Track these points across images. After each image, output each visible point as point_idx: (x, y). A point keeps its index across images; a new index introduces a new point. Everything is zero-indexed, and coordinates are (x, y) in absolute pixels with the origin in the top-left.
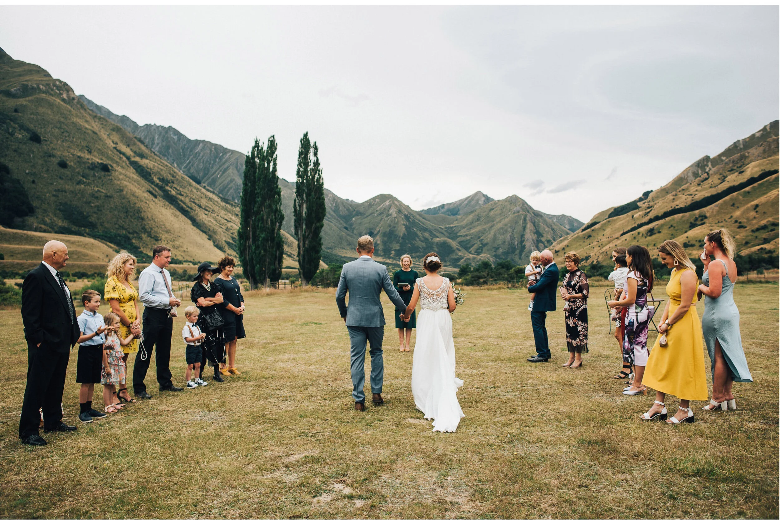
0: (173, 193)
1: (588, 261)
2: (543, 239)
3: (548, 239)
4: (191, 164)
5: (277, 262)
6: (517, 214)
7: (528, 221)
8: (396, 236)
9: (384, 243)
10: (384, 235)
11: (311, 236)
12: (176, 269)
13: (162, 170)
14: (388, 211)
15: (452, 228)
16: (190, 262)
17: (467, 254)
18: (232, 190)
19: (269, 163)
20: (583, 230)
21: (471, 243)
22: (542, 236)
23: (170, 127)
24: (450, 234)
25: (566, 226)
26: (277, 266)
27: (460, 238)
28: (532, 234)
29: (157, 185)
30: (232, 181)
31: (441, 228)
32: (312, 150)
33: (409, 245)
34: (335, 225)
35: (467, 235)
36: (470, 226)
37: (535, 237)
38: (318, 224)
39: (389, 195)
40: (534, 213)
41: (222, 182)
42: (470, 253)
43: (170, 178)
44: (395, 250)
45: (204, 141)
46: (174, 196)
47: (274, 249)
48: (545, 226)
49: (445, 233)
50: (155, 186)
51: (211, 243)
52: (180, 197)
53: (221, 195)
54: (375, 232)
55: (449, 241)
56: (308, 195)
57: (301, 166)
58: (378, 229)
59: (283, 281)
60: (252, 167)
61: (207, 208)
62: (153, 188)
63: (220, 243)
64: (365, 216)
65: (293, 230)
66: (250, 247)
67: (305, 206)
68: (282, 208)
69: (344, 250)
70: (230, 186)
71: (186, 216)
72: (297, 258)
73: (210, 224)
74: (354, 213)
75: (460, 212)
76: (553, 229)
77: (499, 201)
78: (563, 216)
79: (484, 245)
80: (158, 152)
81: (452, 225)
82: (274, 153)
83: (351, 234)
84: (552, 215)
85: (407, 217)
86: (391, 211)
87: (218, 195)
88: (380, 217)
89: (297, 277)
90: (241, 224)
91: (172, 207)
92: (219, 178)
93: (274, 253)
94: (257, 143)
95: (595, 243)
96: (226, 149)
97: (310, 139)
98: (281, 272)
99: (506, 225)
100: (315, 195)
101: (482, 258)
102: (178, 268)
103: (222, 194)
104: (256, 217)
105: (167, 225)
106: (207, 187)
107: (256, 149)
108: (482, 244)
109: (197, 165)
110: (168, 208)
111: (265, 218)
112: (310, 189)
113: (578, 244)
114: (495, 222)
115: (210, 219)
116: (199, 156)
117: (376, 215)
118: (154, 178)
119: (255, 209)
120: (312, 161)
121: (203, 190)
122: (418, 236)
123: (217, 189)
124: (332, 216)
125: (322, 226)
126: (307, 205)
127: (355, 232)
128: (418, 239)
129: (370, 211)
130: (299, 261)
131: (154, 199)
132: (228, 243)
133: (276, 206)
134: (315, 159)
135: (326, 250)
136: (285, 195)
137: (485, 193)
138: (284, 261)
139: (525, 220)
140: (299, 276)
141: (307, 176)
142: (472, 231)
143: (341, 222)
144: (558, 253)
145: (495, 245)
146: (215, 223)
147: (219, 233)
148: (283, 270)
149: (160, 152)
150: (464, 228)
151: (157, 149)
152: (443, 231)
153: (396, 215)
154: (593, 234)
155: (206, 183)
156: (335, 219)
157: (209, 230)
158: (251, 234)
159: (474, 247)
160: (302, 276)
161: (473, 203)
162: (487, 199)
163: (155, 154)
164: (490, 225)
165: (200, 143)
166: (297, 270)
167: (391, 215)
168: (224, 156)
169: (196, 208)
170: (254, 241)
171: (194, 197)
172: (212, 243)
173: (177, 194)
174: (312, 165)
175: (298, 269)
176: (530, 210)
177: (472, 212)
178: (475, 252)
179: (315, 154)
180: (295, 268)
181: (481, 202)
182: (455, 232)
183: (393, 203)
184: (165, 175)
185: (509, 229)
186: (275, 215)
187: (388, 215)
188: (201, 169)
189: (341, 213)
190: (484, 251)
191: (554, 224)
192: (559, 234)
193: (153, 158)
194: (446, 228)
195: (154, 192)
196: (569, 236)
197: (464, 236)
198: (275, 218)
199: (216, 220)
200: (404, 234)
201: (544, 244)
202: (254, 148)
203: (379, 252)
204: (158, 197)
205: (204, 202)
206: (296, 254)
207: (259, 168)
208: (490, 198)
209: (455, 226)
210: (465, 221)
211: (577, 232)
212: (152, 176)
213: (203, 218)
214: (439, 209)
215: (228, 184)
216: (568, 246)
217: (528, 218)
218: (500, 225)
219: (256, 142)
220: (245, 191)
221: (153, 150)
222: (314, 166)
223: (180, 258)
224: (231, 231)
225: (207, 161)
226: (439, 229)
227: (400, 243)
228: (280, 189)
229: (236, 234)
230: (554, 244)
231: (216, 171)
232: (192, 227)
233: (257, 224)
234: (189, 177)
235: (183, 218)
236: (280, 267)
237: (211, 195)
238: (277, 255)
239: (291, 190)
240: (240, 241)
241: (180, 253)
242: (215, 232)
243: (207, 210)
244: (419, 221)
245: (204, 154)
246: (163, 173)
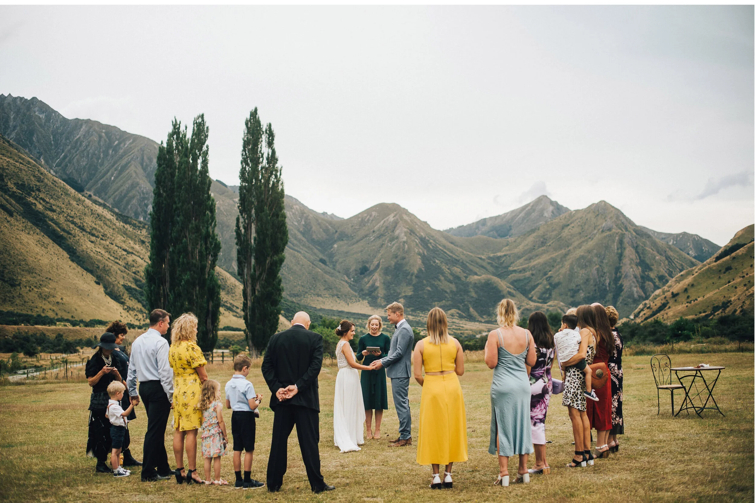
0: (40, 207)
1: (728, 309)
2: (652, 275)
3: (660, 274)
4: (67, 160)
5: (209, 321)
6: (608, 233)
7: (626, 245)
8: (407, 274)
9: (387, 285)
10: (387, 271)
11: (264, 276)
12: (45, 332)
13: (21, 170)
14: (393, 231)
15: (499, 258)
16: (67, 320)
17: (526, 301)
18: (134, 201)
19: (195, 160)
20: (718, 259)
21: (532, 284)
22: (651, 270)
23: (34, 99)
24: (496, 268)
25: (690, 252)
26: (210, 326)
27: (514, 274)
28: (634, 266)
29: (13, 195)
30: (134, 186)
31: (481, 259)
32: (264, 138)
33: (429, 288)
34: (305, 257)
35: (524, 270)
36: (530, 255)
37: (638, 271)
38: (276, 258)
39: (394, 204)
40: (636, 231)
41: (118, 189)
42: (530, 299)
43: (34, 182)
44: (405, 297)
45: (88, 121)
46: (40, 213)
47: (205, 299)
48: (655, 253)
49: (489, 267)
50: (10, 196)
51: (100, 289)
52: (50, 213)
53: (116, 210)
54: (372, 268)
55: (495, 279)
56: (260, 210)
57: (247, 164)
58: (376, 262)
59: (220, 351)
60: (168, 166)
61: (94, 232)
62: (7, 200)
63: (116, 288)
64: (355, 240)
65: (235, 266)
66: (166, 296)
67: (253, 226)
68: (217, 231)
69: (320, 299)
70: (130, 194)
71: (60, 245)
72: (242, 313)
73: (99, 257)
74: (336, 236)
75: (513, 231)
76: (668, 258)
77: (577, 211)
78: (685, 234)
79: (555, 286)
80: (14, 141)
81: (499, 254)
82: (204, 144)
83: (332, 271)
84: (666, 234)
85: (424, 242)
86: (397, 232)
87: (111, 210)
88: (379, 242)
89: (242, 344)
90: (150, 258)
91: (38, 231)
92: (114, 181)
93: (205, 305)
94: (176, 127)
95: (738, 280)
96: (125, 132)
97: (261, 119)
98: (217, 336)
99: (589, 251)
100: (271, 209)
101: (551, 309)
102: (48, 330)
103: (119, 209)
104: (174, 246)
105: (30, 260)
106: (94, 197)
107: (175, 136)
108: (550, 284)
109: (78, 161)
110: (32, 232)
111: (190, 249)
112: (262, 201)
113: (710, 282)
114: (571, 248)
115: (98, 250)
116: (81, 145)
117: (372, 238)
118: (9, 183)
119: (174, 235)
120: (265, 156)
121: (88, 202)
122: (443, 273)
123: (111, 200)
124: (299, 241)
125: (282, 260)
126: (257, 225)
127: (338, 266)
128: (442, 278)
129: (362, 233)
130: (245, 318)
131: (9, 219)
132: (128, 289)
133: (207, 228)
134: (270, 151)
135: (290, 299)
136: (222, 208)
137: (553, 199)
138: (221, 317)
139: (621, 242)
140: (245, 343)
141: (257, 179)
142: (534, 263)
143: (316, 251)
144: (676, 298)
145: (573, 286)
146: (107, 255)
147: (114, 273)
148: (220, 333)
149: (18, 140)
150: (519, 258)
151: (13, 135)
152: (485, 264)
153: (405, 239)
154: (735, 265)
155: (93, 190)
156: (304, 245)
157: (98, 267)
158: (167, 274)
159: (536, 290)
160: (250, 343)
161: (534, 215)
162: (558, 209)
163: (10, 145)
164: (563, 251)
165: (81, 125)
166: (242, 333)
167: (397, 238)
168: (122, 145)
169: (77, 231)
170: (172, 287)
171: (73, 213)
172: (102, 290)
173: (46, 209)
174: (265, 161)
175: (244, 331)
176: (629, 226)
177: (533, 231)
178: (539, 298)
179: (270, 144)
180: (239, 330)
181: (547, 214)
182: (504, 265)
183: (402, 219)
184: (26, 178)
185: (595, 259)
186: (206, 244)
187: (392, 239)
188: (84, 167)
189: (314, 236)
190: (553, 296)
191: (670, 248)
192: (678, 265)
193: (8, 151)
194: (489, 258)
195: (8, 206)
196: (696, 269)
197: (520, 272)
198: (207, 248)
199: (108, 251)
200: (420, 270)
201: (654, 283)
202: (171, 136)
203: (379, 301)
204: (15, 214)
205: (89, 222)
206: (241, 306)
207: (179, 169)
208: (562, 206)
209: (505, 255)
210: (521, 247)
211: (708, 261)
212: (6, 180)
213: (88, 248)
214: (478, 228)
215: (128, 191)
216: (693, 285)
217: (626, 240)
218: (579, 253)
219: (174, 126)
220: (157, 206)
221: (6, 137)
222: (268, 163)
223: (51, 314)
224: (134, 269)
225: (94, 154)
226: (479, 261)
227: (414, 285)
228: (213, 200)
229: (142, 274)
230: (669, 283)
231: (108, 171)
232: (70, 263)
233: (176, 258)
234: (64, 180)
235: (54, 248)
236: (215, 328)
237: (100, 210)
238: (210, 309)
239: (232, 199)
240: (150, 287)
241: (50, 306)
242: (107, 271)
243: (93, 235)
244: (444, 247)
245: (89, 142)
246: (23, 175)
